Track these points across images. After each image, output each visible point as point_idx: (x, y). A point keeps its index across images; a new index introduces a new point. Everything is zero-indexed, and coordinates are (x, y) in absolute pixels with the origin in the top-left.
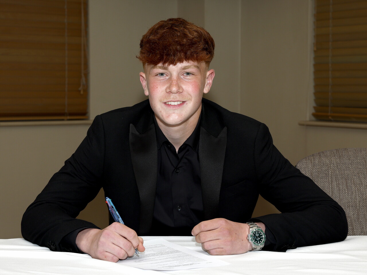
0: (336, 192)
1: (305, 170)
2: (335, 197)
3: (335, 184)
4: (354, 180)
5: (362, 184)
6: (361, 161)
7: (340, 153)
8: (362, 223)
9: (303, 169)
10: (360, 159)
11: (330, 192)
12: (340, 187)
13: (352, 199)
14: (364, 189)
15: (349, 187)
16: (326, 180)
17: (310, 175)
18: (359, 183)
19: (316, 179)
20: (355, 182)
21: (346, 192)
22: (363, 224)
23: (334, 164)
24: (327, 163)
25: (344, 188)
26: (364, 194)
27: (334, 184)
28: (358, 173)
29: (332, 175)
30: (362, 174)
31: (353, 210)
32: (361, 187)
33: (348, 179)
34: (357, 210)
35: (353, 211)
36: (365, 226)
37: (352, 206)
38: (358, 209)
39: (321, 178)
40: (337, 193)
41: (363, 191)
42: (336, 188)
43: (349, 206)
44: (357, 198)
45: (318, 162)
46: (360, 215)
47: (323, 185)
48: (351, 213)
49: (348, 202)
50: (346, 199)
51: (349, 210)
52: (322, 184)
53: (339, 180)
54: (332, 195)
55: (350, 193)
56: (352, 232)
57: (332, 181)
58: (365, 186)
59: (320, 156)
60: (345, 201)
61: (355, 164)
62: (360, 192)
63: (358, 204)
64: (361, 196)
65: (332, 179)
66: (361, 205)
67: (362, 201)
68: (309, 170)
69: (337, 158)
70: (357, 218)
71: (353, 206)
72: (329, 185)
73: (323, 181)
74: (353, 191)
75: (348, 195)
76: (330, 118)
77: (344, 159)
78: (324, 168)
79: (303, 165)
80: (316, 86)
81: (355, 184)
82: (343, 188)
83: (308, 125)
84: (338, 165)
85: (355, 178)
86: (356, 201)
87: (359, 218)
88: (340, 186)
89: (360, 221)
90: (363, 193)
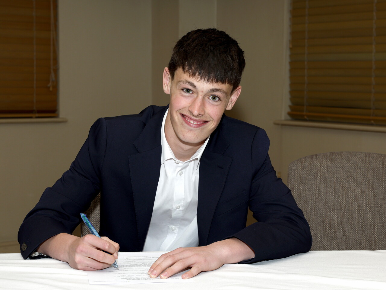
0: (323, 195)
2: (321, 199)
3: (322, 186)
4: (342, 184)
5: (351, 188)
6: (353, 165)
7: (333, 156)
9: (293, 170)
10: (353, 163)
11: (316, 194)
12: (327, 190)
13: (338, 202)
14: (352, 193)
15: (337, 191)
16: (314, 182)
17: (298, 176)
18: (348, 187)
19: (304, 181)
20: (343, 186)
21: (333, 195)
22: (346, 228)
23: (324, 167)
24: (317, 165)
25: (332, 191)
26: (351, 198)
28: (348, 177)
29: (320, 178)
30: (351, 178)
31: (338, 213)
32: (349, 191)
33: (337, 183)
35: (338, 215)
36: (348, 230)
38: (343, 212)
39: (309, 180)
41: (350, 195)
42: (323, 190)
43: (334, 209)
44: (344, 202)
45: (308, 164)
46: (344, 219)
48: (336, 216)
49: (334, 205)
50: (332, 202)
51: (333, 213)
52: (309, 186)
53: (328, 183)
54: (318, 198)
55: (337, 196)
56: (335, 234)
57: (320, 184)
58: (353, 190)
59: (312, 158)
60: (331, 204)
61: (346, 168)
62: (347, 196)
63: (343, 207)
64: (348, 199)
65: (320, 181)
66: (347, 209)
67: (348, 205)
68: (299, 172)
69: (328, 161)
71: (338, 209)
72: (317, 187)
73: (311, 184)
74: (340, 194)
75: (334, 198)
77: (336, 162)
78: (313, 171)
79: (293, 166)
81: (343, 187)
84: (329, 168)
85: (344, 181)
86: (342, 204)
87: (342, 222)
89: (344, 224)
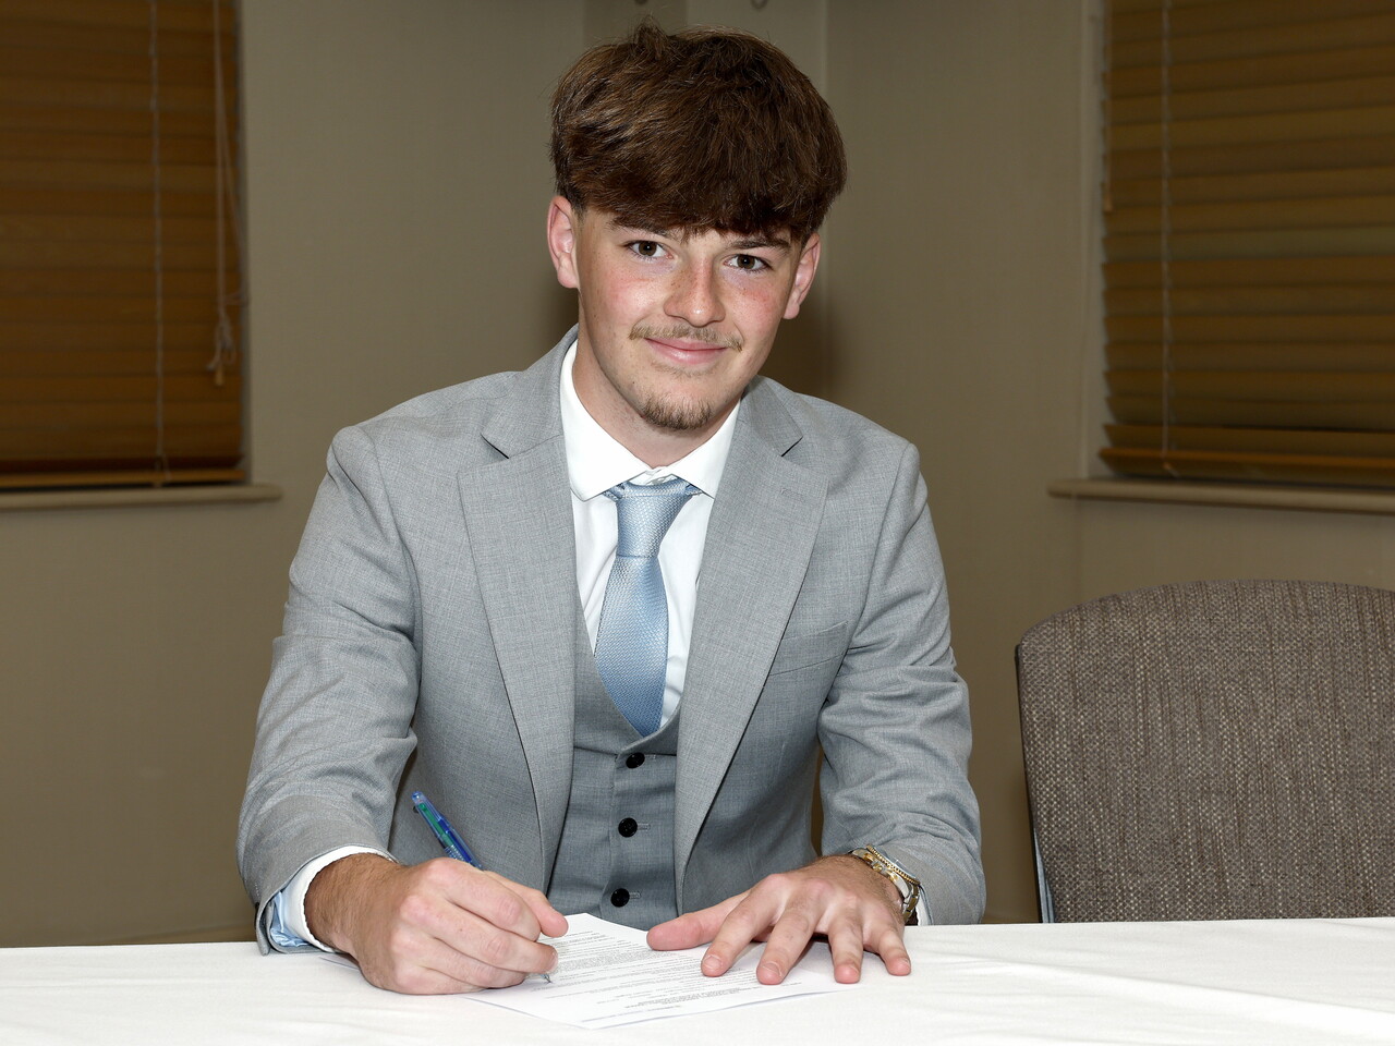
0: (1161, 741)
1: (1050, 662)
2: (1158, 758)
3: (1156, 710)
4: (1226, 698)
5: (1257, 711)
6: (1253, 626)
7: (1178, 600)
8: (1253, 851)
10: (1252, 620)
11: (1138, 740)
12: (1175, 723)
13: (1220, 765)
14: (1263, 730)
15: (1208, 724)
16: (1125, 697)
17: (1065, 678)
18: (1246, 708)
19: (1088, 695)
20: (1230, 705)
21: (1199, 739)
22: (1257, 858)
23: (1155, 640)
24: (1130, 635)
25: (1191, 725)
26: (1264, 746)
27: (1155, 712)
28: (1243, 671)
29: (1146, 680)
30: (1255, 674)
31: (1222, 805)
32: (1251, 724)
33: (1207, 695)
34: (1237, 806)
35: (1223, 811)
36: (1266, 864)
37: (1219, 792)
38: (1241, 802)
39: (1107, 688)
40: (1164, 744)
41: (1259, 737)
42: (1160, 725)
43: (1209, 792)
44: (1238, 763)
45: (1096, 633)
46: (1247, 825)
47: (1111, 716)
48: (1216, 818)
49: (1204, 778)
50: (1196, 765)
51: (1206, 805)
52: (1111, 712)
53: (1174, 696)
54: (1146, 753)
55: (1211, 743)
56: (1219, 884)
57: (1146, 701)
58: (1266, 718)
59: (1104, 609)
60: (1193, 775)
61: (1231, 638)
62: (1248, 740)
63: (1240, 782)
64: (1253, 754)
65: (1147, 693)
66: (1253, 789)
67: (1255, 772)
68: (1064, 662)
69: (1165, 618)
70: (1235, 835)
71: (1221, 792)
72: (1137, 714)
73: (1115, 703)
74: (1222, 737)
75: (1203, 752)
76: (1167, 467)
77: (1192, 619)
78: (1116, 656)
79: (1040, 643)
80: (1114, 347)
81: (1232, 710)
82: (1187, 726)
83: (1084, 497)
84: (1171, 643)
85: (1229, 689)
86: (1235, 773)
87: (1242, 836)
88: (1175, 719)
89: (1248, 845)
90: (1260, 744)
